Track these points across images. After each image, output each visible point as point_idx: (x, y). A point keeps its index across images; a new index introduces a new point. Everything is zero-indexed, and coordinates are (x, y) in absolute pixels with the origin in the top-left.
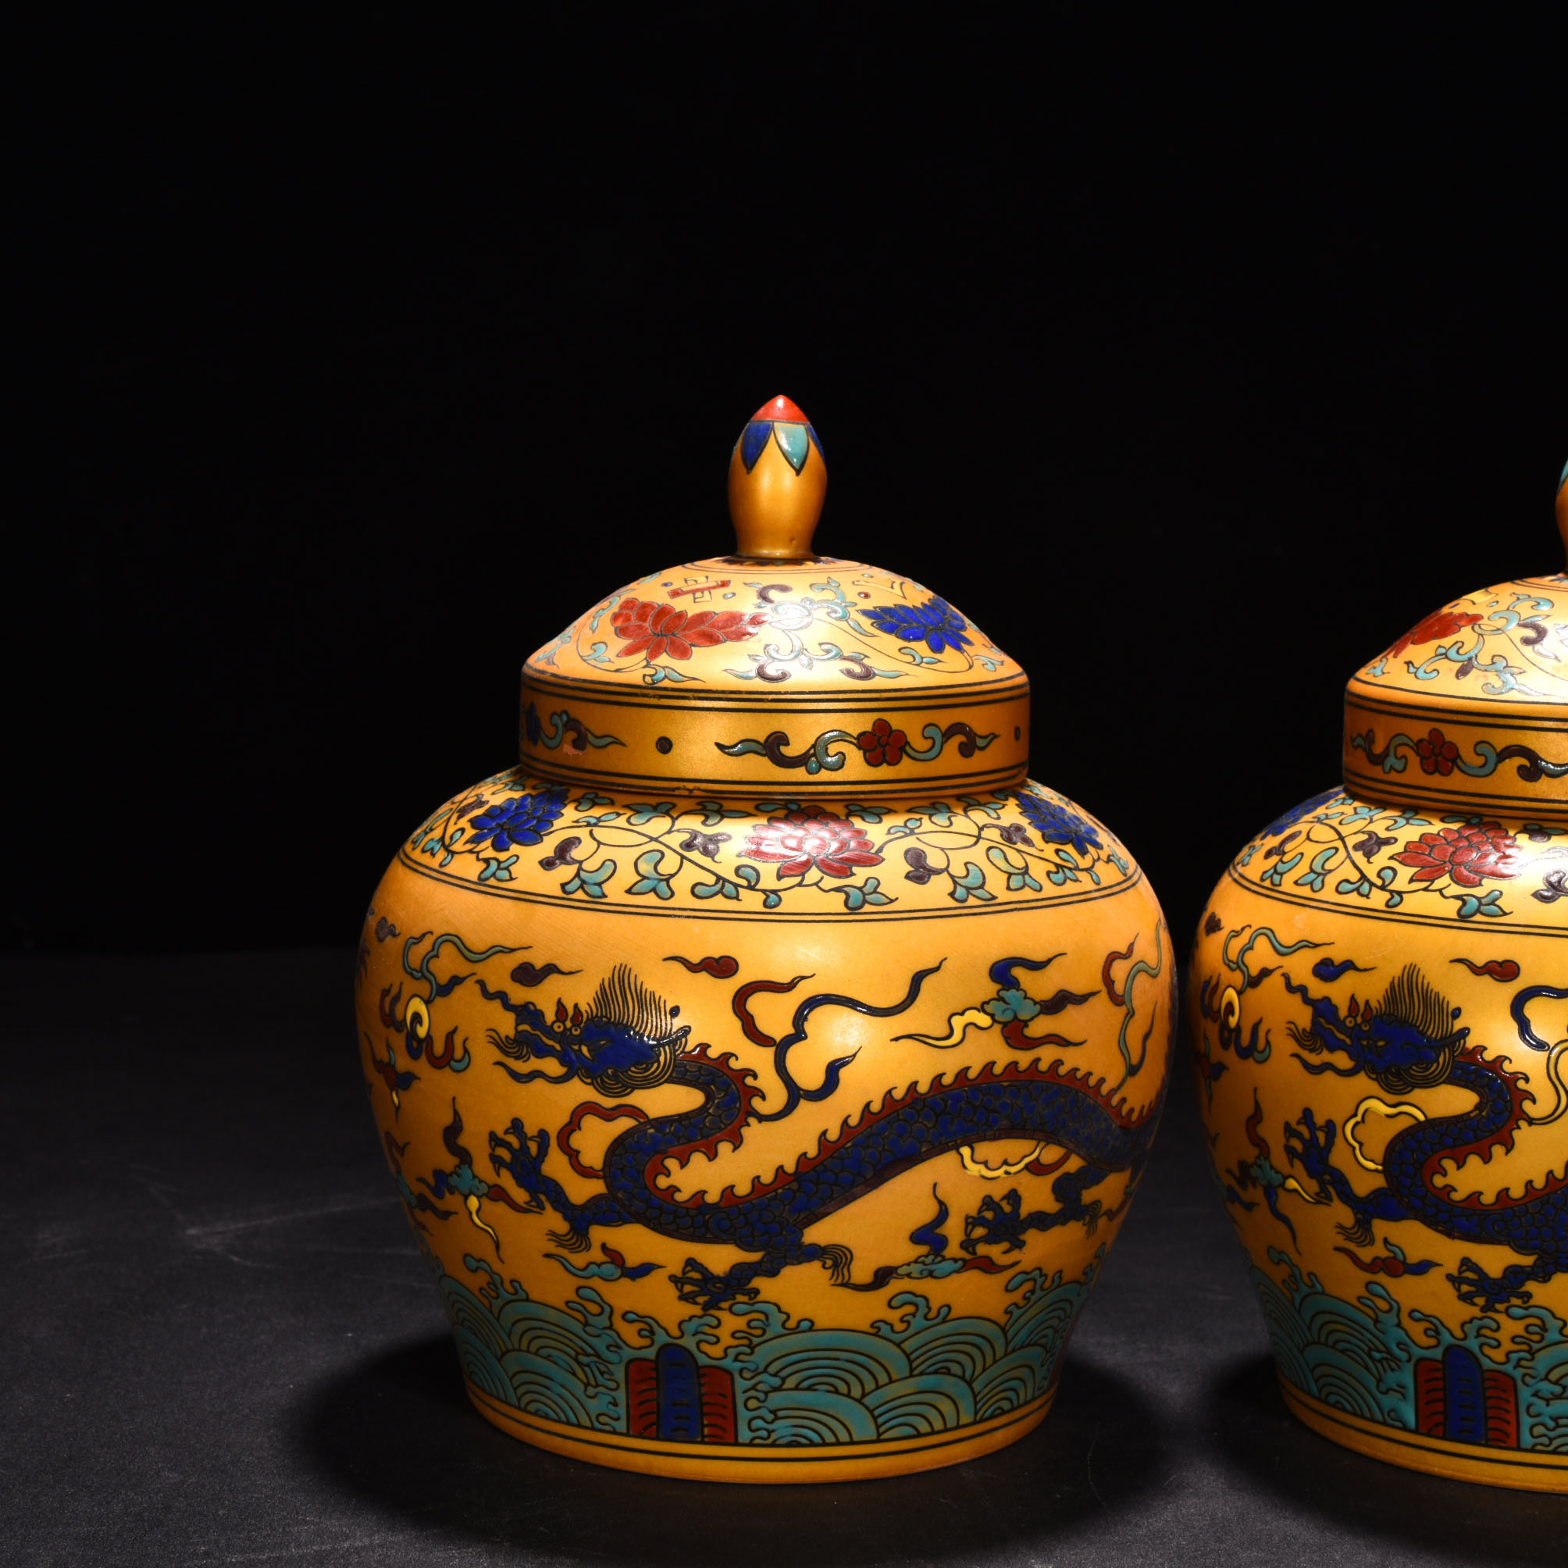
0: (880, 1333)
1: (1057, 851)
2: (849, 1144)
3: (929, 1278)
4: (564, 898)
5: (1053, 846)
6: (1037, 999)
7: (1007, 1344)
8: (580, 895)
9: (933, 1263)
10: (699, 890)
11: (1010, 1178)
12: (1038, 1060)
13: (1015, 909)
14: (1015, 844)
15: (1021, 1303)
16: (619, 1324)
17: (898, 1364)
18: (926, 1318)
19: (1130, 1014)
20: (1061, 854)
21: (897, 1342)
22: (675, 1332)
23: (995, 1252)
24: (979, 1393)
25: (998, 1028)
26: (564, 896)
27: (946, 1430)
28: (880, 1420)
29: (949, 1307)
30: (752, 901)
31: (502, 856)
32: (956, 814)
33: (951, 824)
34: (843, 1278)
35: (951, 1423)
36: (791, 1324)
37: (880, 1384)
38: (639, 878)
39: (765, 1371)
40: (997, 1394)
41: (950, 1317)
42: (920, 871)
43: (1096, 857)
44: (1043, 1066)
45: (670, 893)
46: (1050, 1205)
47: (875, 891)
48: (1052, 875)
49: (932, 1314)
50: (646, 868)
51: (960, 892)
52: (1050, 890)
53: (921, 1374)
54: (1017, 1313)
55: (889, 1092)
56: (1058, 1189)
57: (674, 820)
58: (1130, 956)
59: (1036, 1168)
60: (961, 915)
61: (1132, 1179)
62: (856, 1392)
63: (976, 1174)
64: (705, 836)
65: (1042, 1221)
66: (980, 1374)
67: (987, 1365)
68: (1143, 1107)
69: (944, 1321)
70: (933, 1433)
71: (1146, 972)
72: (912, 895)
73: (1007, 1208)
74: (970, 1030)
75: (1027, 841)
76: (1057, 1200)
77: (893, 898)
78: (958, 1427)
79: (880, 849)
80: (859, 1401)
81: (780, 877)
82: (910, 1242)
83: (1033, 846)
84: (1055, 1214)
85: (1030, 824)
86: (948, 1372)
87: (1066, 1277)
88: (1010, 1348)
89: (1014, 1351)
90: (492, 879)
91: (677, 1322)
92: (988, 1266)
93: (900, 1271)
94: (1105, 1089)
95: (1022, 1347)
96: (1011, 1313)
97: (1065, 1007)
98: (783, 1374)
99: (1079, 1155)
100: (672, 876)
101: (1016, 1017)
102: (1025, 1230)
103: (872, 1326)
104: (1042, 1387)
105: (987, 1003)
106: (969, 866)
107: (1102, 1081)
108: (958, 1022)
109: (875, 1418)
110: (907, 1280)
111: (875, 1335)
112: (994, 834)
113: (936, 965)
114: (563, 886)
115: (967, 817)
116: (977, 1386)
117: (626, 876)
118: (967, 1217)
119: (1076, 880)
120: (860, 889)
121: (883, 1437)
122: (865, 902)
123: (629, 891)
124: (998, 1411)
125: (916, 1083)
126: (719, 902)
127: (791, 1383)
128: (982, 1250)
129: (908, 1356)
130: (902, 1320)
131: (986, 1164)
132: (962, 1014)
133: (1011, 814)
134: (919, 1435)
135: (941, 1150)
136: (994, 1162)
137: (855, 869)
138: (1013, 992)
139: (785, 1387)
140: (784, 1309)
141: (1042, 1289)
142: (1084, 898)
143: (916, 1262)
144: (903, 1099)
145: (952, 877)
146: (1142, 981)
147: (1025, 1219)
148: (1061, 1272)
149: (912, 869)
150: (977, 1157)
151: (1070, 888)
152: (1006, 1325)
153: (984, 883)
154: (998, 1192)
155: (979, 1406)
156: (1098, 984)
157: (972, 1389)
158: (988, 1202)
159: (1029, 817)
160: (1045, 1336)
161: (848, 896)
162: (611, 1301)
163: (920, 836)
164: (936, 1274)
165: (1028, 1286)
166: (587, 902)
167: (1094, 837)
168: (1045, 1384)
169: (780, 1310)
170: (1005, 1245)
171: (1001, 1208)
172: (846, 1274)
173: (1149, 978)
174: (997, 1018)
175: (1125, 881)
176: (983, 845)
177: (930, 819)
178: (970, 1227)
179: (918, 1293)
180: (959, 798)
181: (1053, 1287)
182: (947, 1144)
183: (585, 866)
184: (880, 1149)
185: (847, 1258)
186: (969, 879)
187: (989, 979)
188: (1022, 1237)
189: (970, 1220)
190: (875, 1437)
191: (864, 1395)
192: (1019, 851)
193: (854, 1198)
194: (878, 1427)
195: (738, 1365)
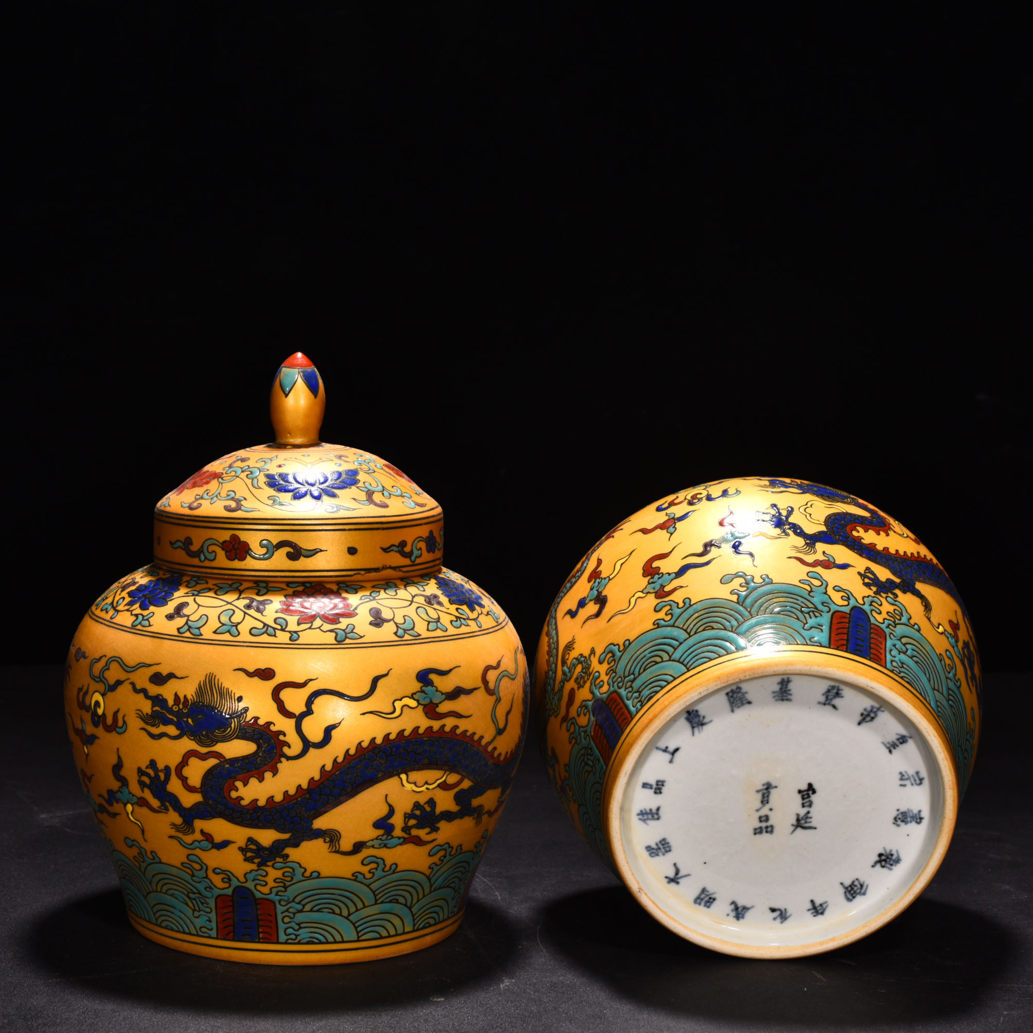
0: (358, 879)
1: (457, 609)
2: (337, 773)
3: (385, 849)
4: (179, 636)
5: (455, 606)
6: (443, 692)
7: (431, 886)
8: (188, 634)
9: (386, 839)
10: (254, 631)
11: (429, 792)
12: (444, 726)
13: (432, 642)
14: (433, 605)
15: (438, 862)
16: (211, 875)
17: (369, 898)
18: (383, 870)
19: (498, 700)
20: (459, 611)
21: (368, 884)
22: (242, 879)
23: (422, 833)
24: (416, 914)
25: (421, 708)
26: (179, 635)
27: (397, 935)
28: (359, 929)
29: (396, 865)
30: (283, 637)
31: (145, 613)
32: (400, 589)
33: (397, 594)
34: (336, 848)
35: (400, 931)
36: (307, 874)
37: (359, 908)
38: (221, 625)
39: (293, 901)
40: (426, 915)
41: (396, 871)
42: (378, 621)
43: (480, 613)
44: (447, 729)
45: (237, 633)
46: (453, 807)
47: (352, 632)
48: (453, 623)
49: (387, 868)
50: (224, 619)
51: (400, 632)
52: (452, 631)
53: (382, 902)
54: (436, 868)
55: (360, 743)
56: (458, 798)
57: (241, 593)
58: (498, 668)
59: (444, 786)
60: (400, 645)
61: (503, 793)
62: (345, 913)
63: (410, 789)
64: (258, 601)
65: (448, 816)
66: (416, 904)
67: (420, 898)
68: (507, 752)
69: (394, 872)
70: (390, 936)
71: (508, 677)
72: (373, 634)
73: (428, 809)
74: (405, 709)
75: (440, 603)
76: (457, 804)
77: (362, 635)
78: (404, 933)
79: (356, 609)
80: (347, 918)
81: (299, 624)
82: (373, 828)
83: (443, 606)
84: (456, 812)
85: (442, 594)
86: (397, 902)
87: (465, 848)
88: (433, 889)
89: (435, 890)
90: (139, 626)
91: (244, 873)
92: (418, 841)
93: (368, 844)
94: (484, 742)
95: (439, 888)
96: (432, 868)
97: (460, 696)
98: (304, 902)
99: (469, 779)
100: (239, 623)
101: (431, 702)
102: (439, 822)
103: (353, 875)
104: (454, 912)
105: (415, 694)
106: (406, 617)
107: (482, 737)
108: (398, 705)
109: (356, 928)
110: (372, 849)
111: (355, 880)
112: (421, 600)
113: (386, 672)
114: (178, 629)
115: (406, 589)
116: (414, 910)
117: (213, 624)
118: (405, 814)
119: (468, 625)
120: (344, 630)
121: (361, 938)
122: (346, 637)
123: (215, 632)
124: (428, 925)
125: (375, 738)
126: (265, 638)
127: (308, 908)
128: (414, 832)
129: (374, 892)
130: (369, 872)
131: (415, 783)
132: (401, 700)
133: (432, 588)
134: (382, 938)
135: (390, 776)
136: (420, 781)
137: (341, 619)
138: (430, 688)
139: (305, 910)
140: (303, 866)
141: (450, 855)
142: (471, 635)
143: (377, 839)
144: (368, 747)
145: (396, 623)
146: (505, 682)
147: (438, 815)
148: (461, 845)
149: (373, 619)
150: (410, 780)
151: (464, 629)
152: (430, 875)
153: (414, 627)
154: (422, 800)
155: (416, 921)
156: (479, 683)
157: (411, 911)
158: (417, 805)
159: (442, 590)
160: (454, 882)
161: (337, 634)
162: (206, 862)
163: (379, 601)
164: (388, 846)
165: (442, 853)
166: (192, 638)
167: (480, 601)
168: (456, 910)
169: (300, 866)
170: (427, 830)
171: (424, 809)
172: (337, 846)
173: (510, 680)
174: (420, 702)
175: (497, 626)
176: (414, 606)
177: (385, 591)
178: (407, 820)
179: (378, 856)
180: (402, 579)
181: (457, 854)
182: (393, 772)
183: (191, 618)
184: (355, 775)
185: (337, 837)
186: (405, 625)
187: (416, 681)
188: (438, 825)
189: (407, 815)
190: (356, 938)
191: (349, 915)
192: (435, 609)
193: (341, 803)
194: (358, 933)
195: (278, 898)
